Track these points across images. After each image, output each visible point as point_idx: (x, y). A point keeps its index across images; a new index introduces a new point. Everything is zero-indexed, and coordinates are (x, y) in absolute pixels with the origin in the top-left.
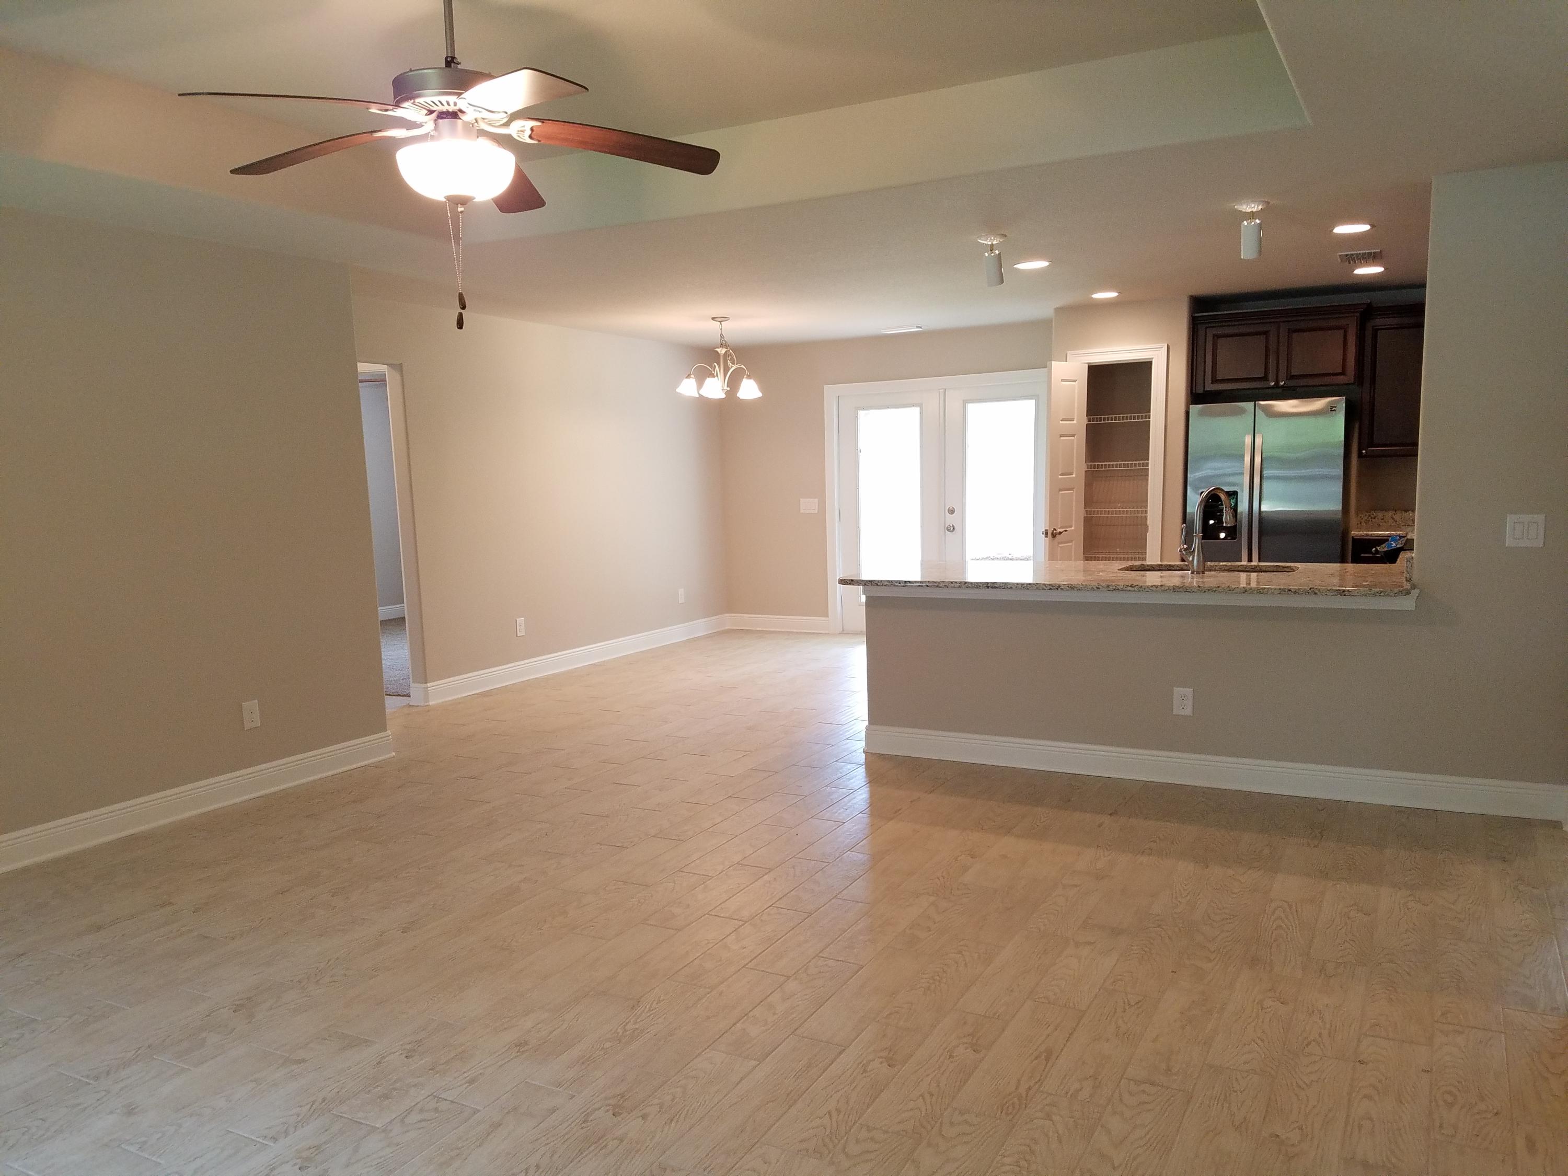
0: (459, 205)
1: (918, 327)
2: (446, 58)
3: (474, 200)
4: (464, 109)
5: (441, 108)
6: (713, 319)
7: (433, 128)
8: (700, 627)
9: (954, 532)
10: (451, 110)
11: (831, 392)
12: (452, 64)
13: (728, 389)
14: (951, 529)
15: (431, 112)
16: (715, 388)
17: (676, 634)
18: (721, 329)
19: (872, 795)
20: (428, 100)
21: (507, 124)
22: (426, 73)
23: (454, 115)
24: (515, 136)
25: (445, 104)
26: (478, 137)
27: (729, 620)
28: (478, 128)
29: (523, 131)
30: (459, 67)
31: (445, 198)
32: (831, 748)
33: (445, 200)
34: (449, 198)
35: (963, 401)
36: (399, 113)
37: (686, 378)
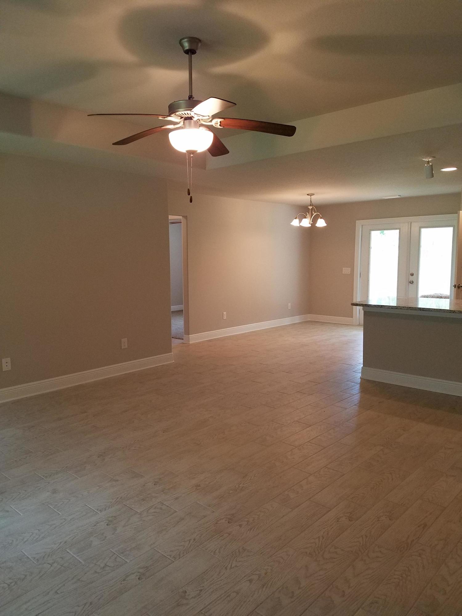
0: (191, 154)
1: (399, 196)
2: (189, 96)
3: (197, 152)
4: (194, 116)
5: (185, 116)
6: (307, 195)
7: (183, 124)
8: (297, 319)
9: (413, 284)
10: (189, 117)
11: (359, 223)
12: (191, 98)
13: (312, 223)
14: (412, 282)
15: (182, 118)
16: (306, 223)
17: (287, 321)
18: (311, 199)
19: (361, 397)
20: (180, 113)
21: (211, 121)
22: (180, 102)
23: (190, 118)
24: (214, 125)
25: (187, 114)
26: (200, 127)
27: (310, 317)
28: (200, 123)
29: (217, 123)
30: (194, 99)
31: (186, 151)
32: (345, 375)
33: (186, 152)
34: (188, 151)
35: (420, 227)
36: (169, 118)
37: (295, 219)
